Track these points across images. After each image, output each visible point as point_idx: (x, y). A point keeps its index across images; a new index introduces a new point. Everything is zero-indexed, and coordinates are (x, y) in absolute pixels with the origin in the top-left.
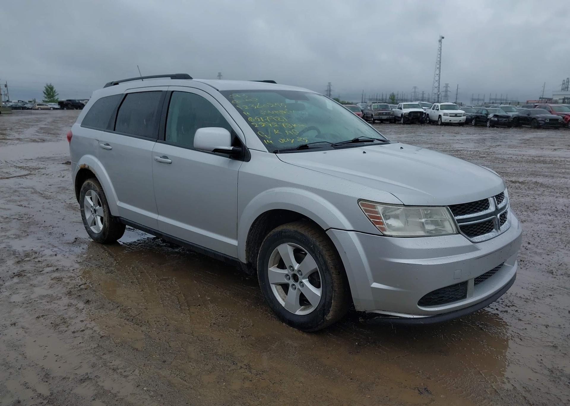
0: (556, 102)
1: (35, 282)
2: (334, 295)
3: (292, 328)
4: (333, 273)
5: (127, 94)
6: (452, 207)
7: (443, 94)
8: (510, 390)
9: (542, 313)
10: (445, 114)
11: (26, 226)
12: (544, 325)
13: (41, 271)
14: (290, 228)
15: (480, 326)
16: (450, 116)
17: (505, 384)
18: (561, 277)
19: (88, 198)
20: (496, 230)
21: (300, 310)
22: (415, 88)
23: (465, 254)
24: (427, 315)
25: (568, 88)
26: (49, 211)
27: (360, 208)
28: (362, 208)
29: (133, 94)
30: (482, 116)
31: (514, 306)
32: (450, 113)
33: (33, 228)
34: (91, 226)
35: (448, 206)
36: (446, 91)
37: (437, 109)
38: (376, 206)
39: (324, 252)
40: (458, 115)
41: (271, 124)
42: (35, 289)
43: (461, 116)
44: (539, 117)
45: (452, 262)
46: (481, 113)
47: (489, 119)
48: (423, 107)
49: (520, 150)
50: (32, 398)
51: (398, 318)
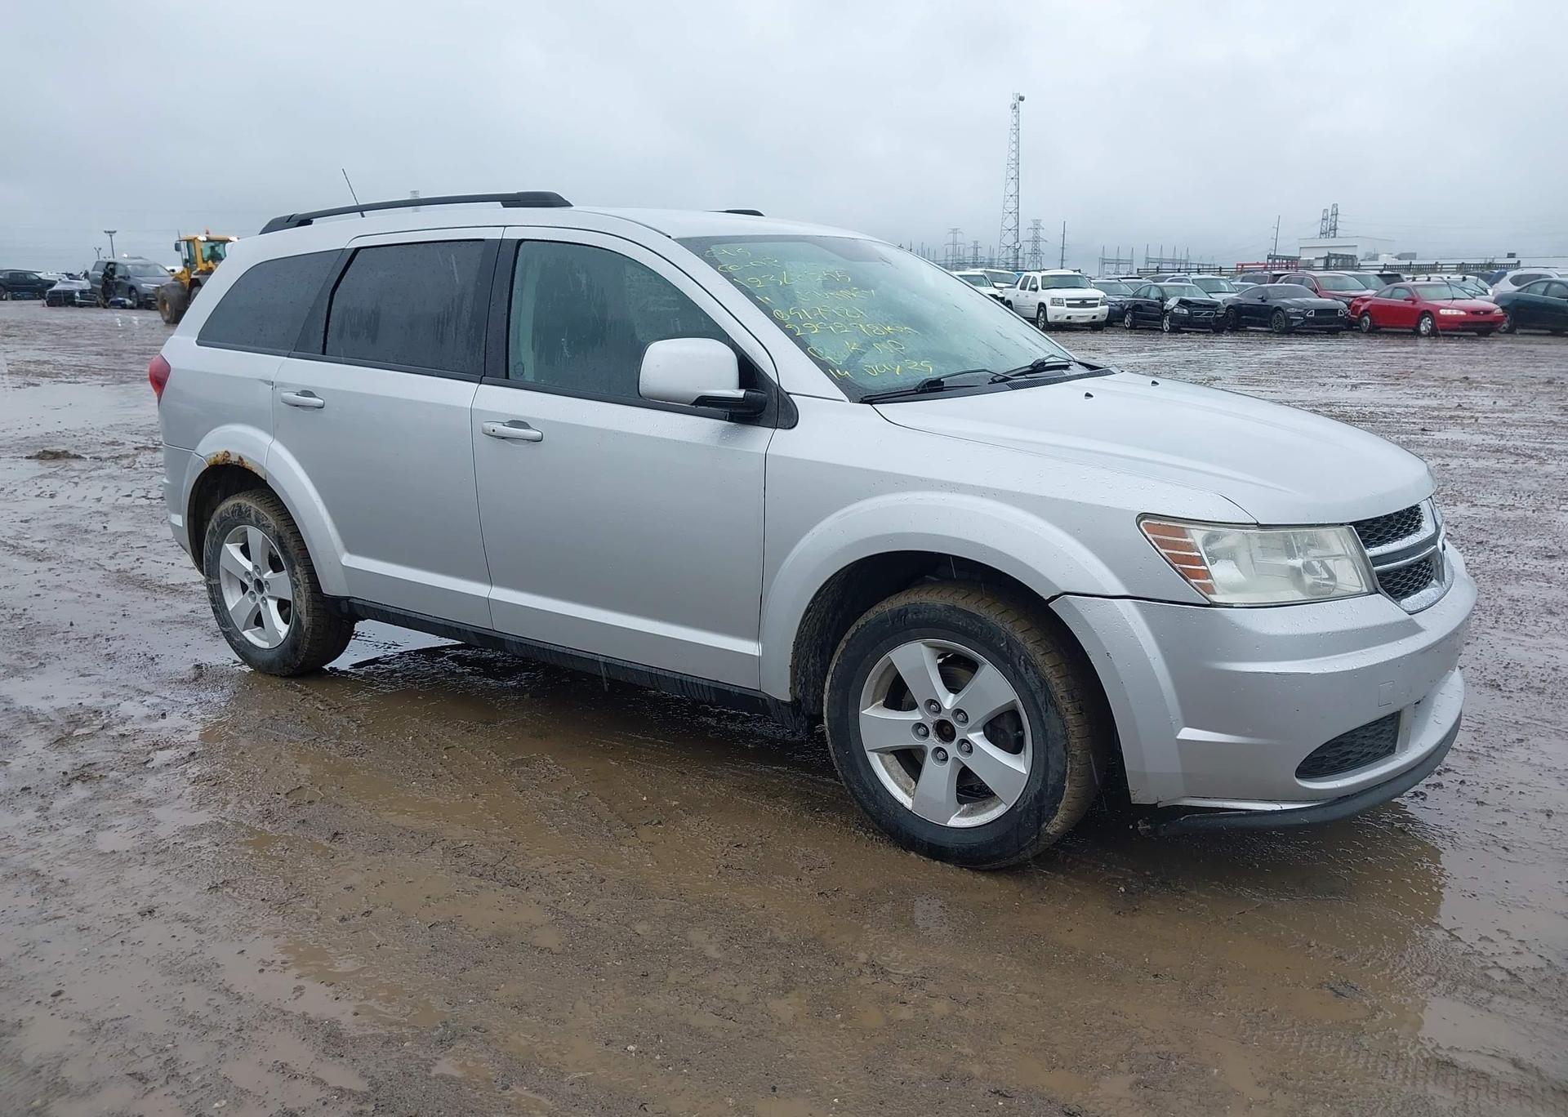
0: (1310, 266)
1: (146, 794)
2: (1071, 768)
3: (937, 863)
4: (1067, 710)
5: (357, 250)
6: (1356, 524)
7: (1028, 247)
8: (1542, 969)
9: (1521, 783)
10: (1054, 302)
11: (21, 639)
12: (1542, 811)
13: (145, 763)
14: (932, 599)
15: (1397, 825)
16: (1069, 306)
17: (1521, 955)
18: (1523, 694)
19: (232, 550)
20: (1438, 579)
21: (961, 815)
22: (955, 231)
23: (1396, 643)
24: (1314, 801)
25: (1335, 230)
26: (66, 595)
27: (1146, 536)
28: (1149, 536)
29: (379, 248)
30: (1149, 304)
31: (1449, 770)
32: (1068, 297)
33: (43, 646)
34: (244, 630)
35: (1351, 524)
36: (1036, 240)
37: (1034, 286)
38: (1187, 531)
39: (1039, 658)
40: (1088, 302)
41: (833, 326)
42: (158, 813)
43: (1095, 305)
44: (1290, 306)
45: (1375, 663)
46: (1145, 297)
47: (1167, 311)
48: (996, 284)
49: (1273, 390)
50: (325, 1104)
51: (1244, 813)
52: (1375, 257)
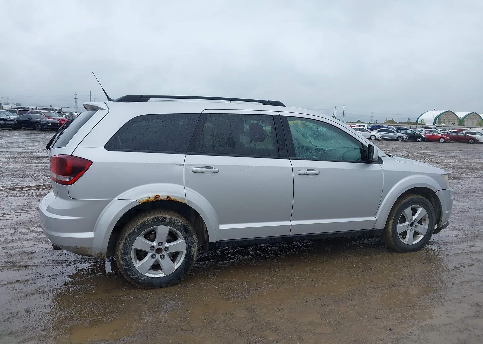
34: (145, 274)
44: (42, 121)
52: (8, 104)
